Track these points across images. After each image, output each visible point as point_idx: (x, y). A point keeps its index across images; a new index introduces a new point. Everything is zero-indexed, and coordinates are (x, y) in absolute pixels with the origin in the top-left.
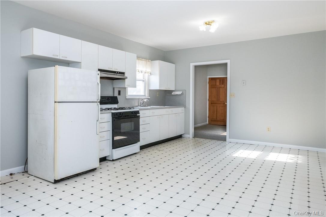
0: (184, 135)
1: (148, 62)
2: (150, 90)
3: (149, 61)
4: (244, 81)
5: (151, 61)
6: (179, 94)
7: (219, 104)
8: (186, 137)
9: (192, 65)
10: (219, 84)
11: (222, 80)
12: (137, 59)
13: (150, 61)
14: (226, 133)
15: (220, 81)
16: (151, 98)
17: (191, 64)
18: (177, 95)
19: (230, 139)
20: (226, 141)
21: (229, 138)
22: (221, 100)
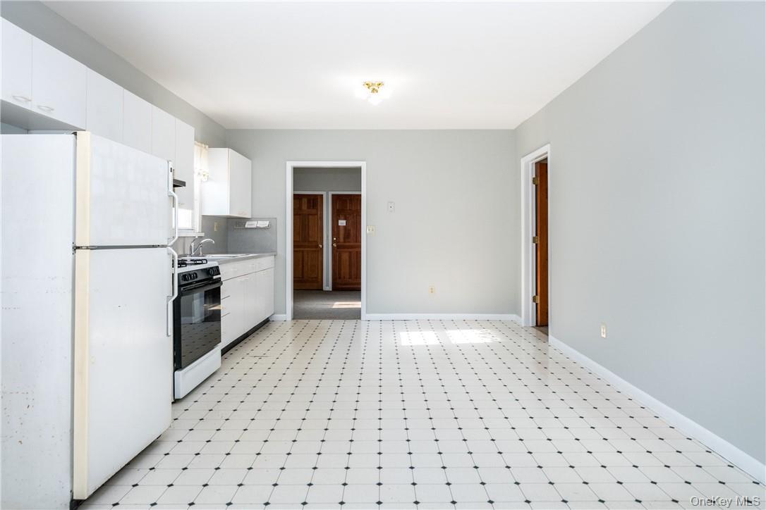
0: (275, 315)
1: (204, 150)
2: (203, 216)
3: (205, 147)
4: (391, 203)
5: (209, 147)
6: (262, 226)
7: (308, 247)
8: (280, 321)
9: (290, 166)
10: (306, 208)
11: (313, 200)
12: (195, 144)
13: (207, 146)
14: (360, 303)
15: (309, 202)
16: (205, 234)
17: (288, 162)
18: (257, 228)
19: (368, 315)
20: (360, 318)
21: (367, 313)
22: (310, 240)
